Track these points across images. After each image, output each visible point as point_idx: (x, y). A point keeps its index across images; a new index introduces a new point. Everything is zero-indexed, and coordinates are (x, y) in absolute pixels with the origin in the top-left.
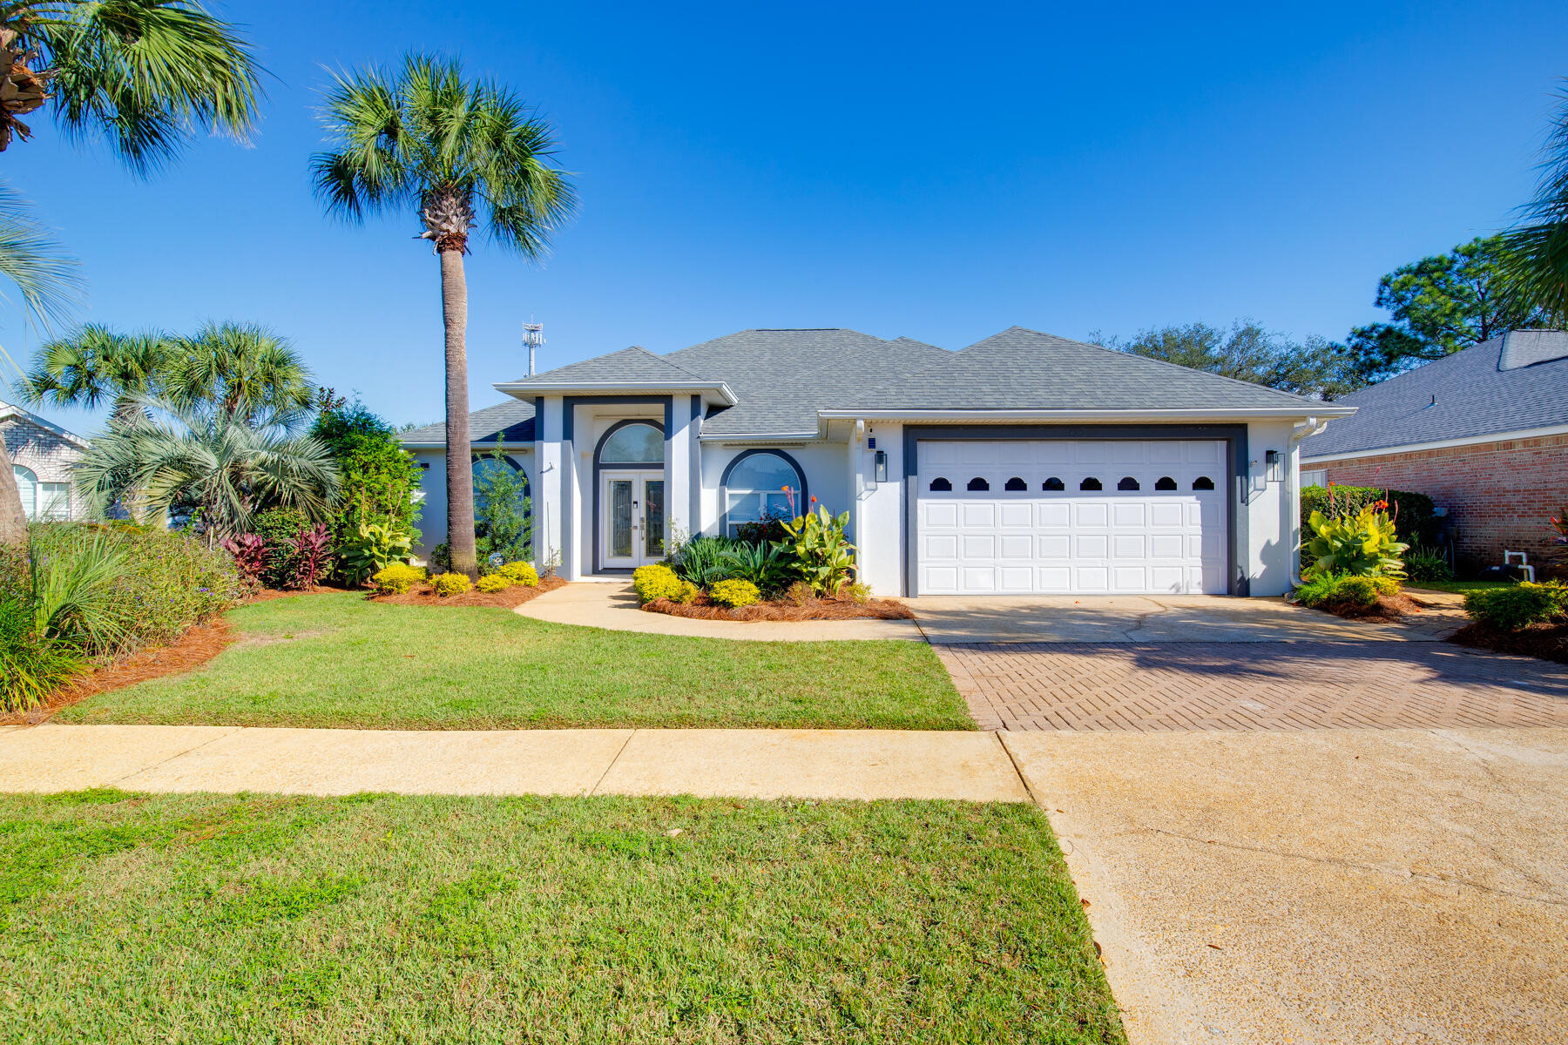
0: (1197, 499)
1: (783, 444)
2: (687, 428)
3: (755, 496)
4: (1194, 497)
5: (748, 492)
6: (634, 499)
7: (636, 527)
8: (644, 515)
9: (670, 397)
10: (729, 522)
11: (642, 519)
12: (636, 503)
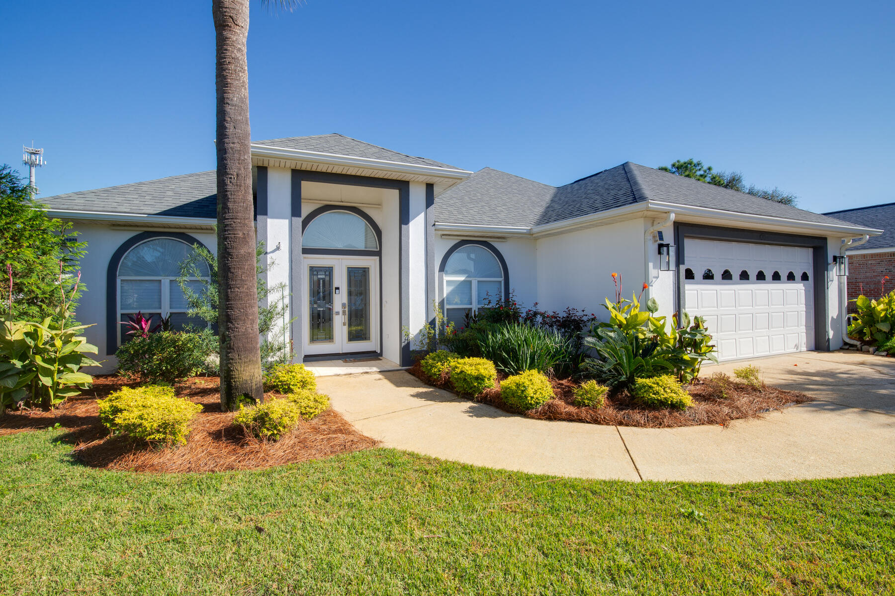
0: (804, 286)
1: (491, 237)
2: (422, 215)
3: (467, 284)
4: (802, 284)
5: (462, 278)
6: (335, 285)
7: (338, 313)
8: (345, 300)
9: (406, 183)
10: (446, 307)
11: (344, 305)
12: (337, 288)
